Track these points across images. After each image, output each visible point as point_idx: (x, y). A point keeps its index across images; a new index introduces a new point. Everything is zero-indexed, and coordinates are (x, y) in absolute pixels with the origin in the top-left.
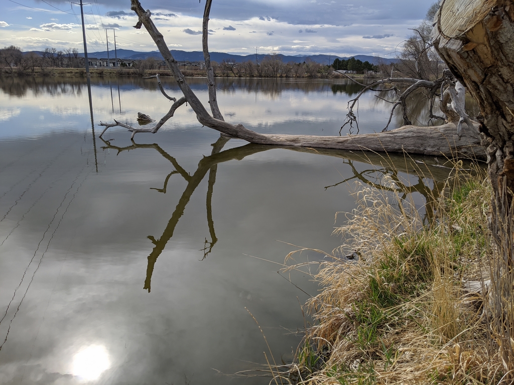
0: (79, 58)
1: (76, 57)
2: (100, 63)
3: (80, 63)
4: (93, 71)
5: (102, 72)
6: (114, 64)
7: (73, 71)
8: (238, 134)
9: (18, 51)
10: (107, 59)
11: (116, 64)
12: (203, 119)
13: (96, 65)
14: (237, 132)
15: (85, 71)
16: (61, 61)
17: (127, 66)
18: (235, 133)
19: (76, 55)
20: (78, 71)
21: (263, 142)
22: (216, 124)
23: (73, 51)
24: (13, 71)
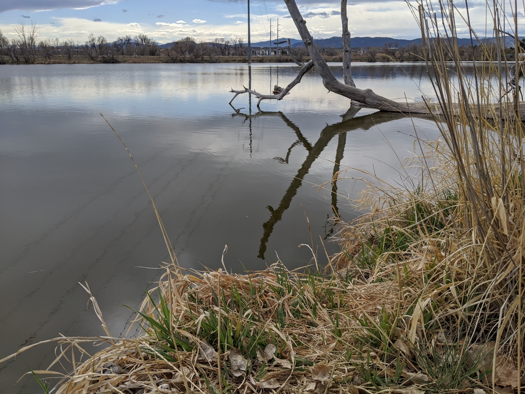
0: (244, 47)
1: (241, 46)
2: (263, 52)
3: (245, 52)
4: (255, 59)
5: (263, 60)
6: (275, 52)
7: (237, 59)
8: (366, 100)
9: (193, 42)
10: (269, 48)
11: (277, 52)
12: (329, 84)
13: (259, 54)
14: (365, 98)
15: (247, 59)
16: (229, 50)
17: (287, 53)
18: (362, 99)
19: (241, 45)
20: (241, 59)
21: (394, 109)
22: (342, 89)
23: (239, 41)
24: (186, 59)
